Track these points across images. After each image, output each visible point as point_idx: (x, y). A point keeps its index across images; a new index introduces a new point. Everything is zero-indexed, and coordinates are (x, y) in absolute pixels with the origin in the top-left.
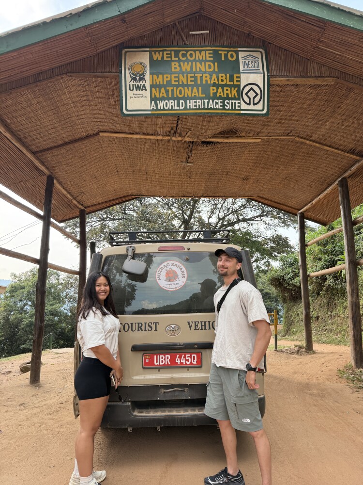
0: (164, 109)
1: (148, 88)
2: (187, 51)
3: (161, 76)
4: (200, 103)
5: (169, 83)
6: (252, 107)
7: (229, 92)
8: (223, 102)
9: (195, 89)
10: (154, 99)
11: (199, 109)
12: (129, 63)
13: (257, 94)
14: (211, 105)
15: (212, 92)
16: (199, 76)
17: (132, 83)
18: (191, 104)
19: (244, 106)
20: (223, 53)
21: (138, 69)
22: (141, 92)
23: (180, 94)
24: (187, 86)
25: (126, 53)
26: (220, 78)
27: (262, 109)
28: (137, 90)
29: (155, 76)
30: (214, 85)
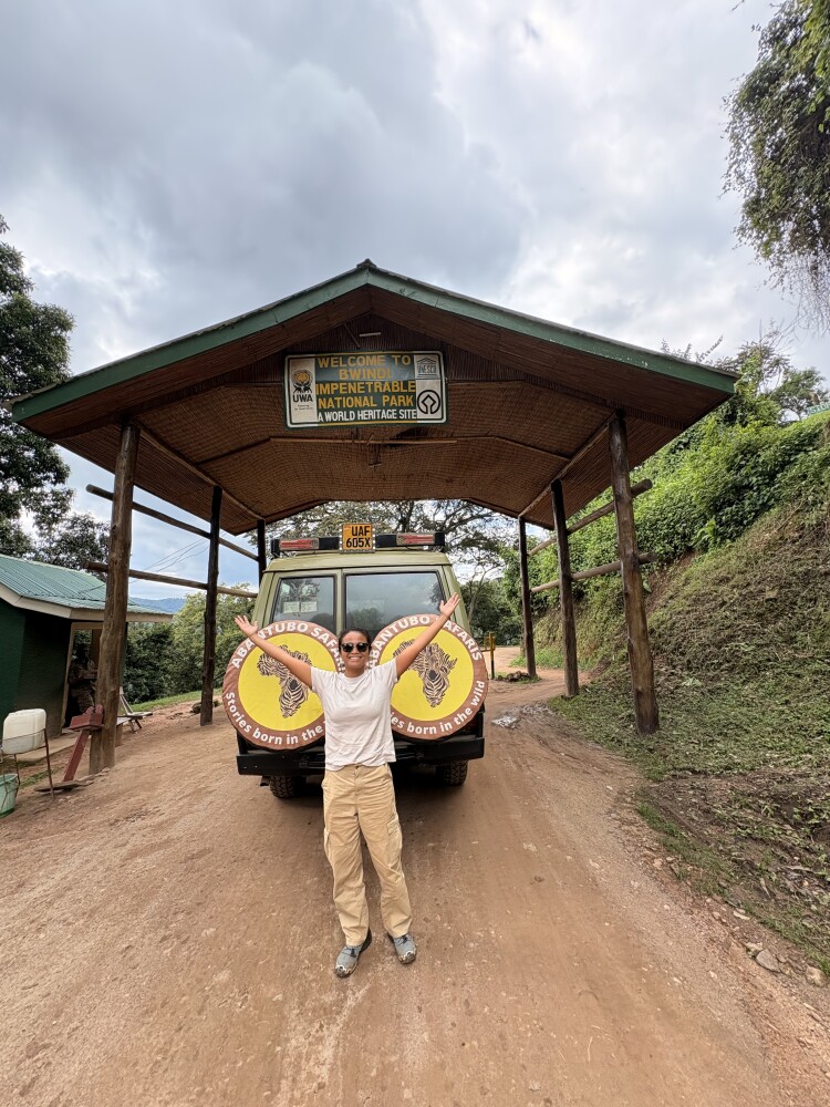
0: (332, 421)
1: (314, 398)
2: (356, 356)
3: (327, 385)
4: (372, 414)
5: (337, 393)
6: (429, 416)
7: (403, 400)
8: (397, 412)
9: (366, 398)
10: (321, 410)
11: (371, 420)
12: (292, 373)
13: (435, 402)
14: (385, 415)
15: (384, 401)
16: (369, 384)
17: (296, 394)
18: (362, 415)
19: (420, 415)
20: (396, 357)
21: (302, 378)
22: (306, 403)
23: (350, 403)
24: (357, 395)
25: (289, 360)
26: (393, 386)
27: (440, 417)
28: (302, 401)
29: (321, 385)
30: (387, 393)
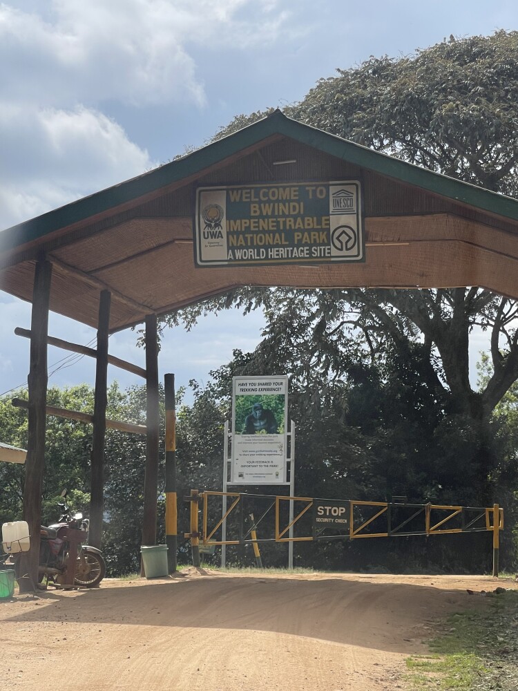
0: (242, 259)
1: (225, 235)
2: (269, 188)
3: (238, 221)
4: (283, 251)
5: (248, 230)
7: (317, 237)
8: (310, 250)
9: (277, 235)
10: (231, 248)
12: (203, 207)
13: (350, 238)
14: (296, 253)
15: (296, 238)
16: (281, 220)
17: (206, 230)
18: (273, 253)
19: (334, 252)
20: (310, 189)
21: (213, 213)
22: (217, 240)
23: (261, 241)
24: (269, 232)
25: (200, 192)
26: (306, 222)
27: (356, 254)
28: (212, 238)
30: (299, 230)
